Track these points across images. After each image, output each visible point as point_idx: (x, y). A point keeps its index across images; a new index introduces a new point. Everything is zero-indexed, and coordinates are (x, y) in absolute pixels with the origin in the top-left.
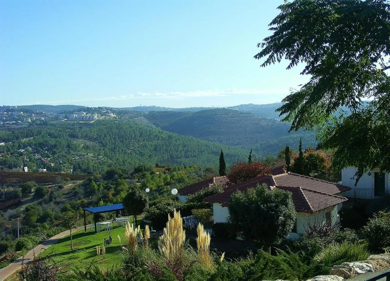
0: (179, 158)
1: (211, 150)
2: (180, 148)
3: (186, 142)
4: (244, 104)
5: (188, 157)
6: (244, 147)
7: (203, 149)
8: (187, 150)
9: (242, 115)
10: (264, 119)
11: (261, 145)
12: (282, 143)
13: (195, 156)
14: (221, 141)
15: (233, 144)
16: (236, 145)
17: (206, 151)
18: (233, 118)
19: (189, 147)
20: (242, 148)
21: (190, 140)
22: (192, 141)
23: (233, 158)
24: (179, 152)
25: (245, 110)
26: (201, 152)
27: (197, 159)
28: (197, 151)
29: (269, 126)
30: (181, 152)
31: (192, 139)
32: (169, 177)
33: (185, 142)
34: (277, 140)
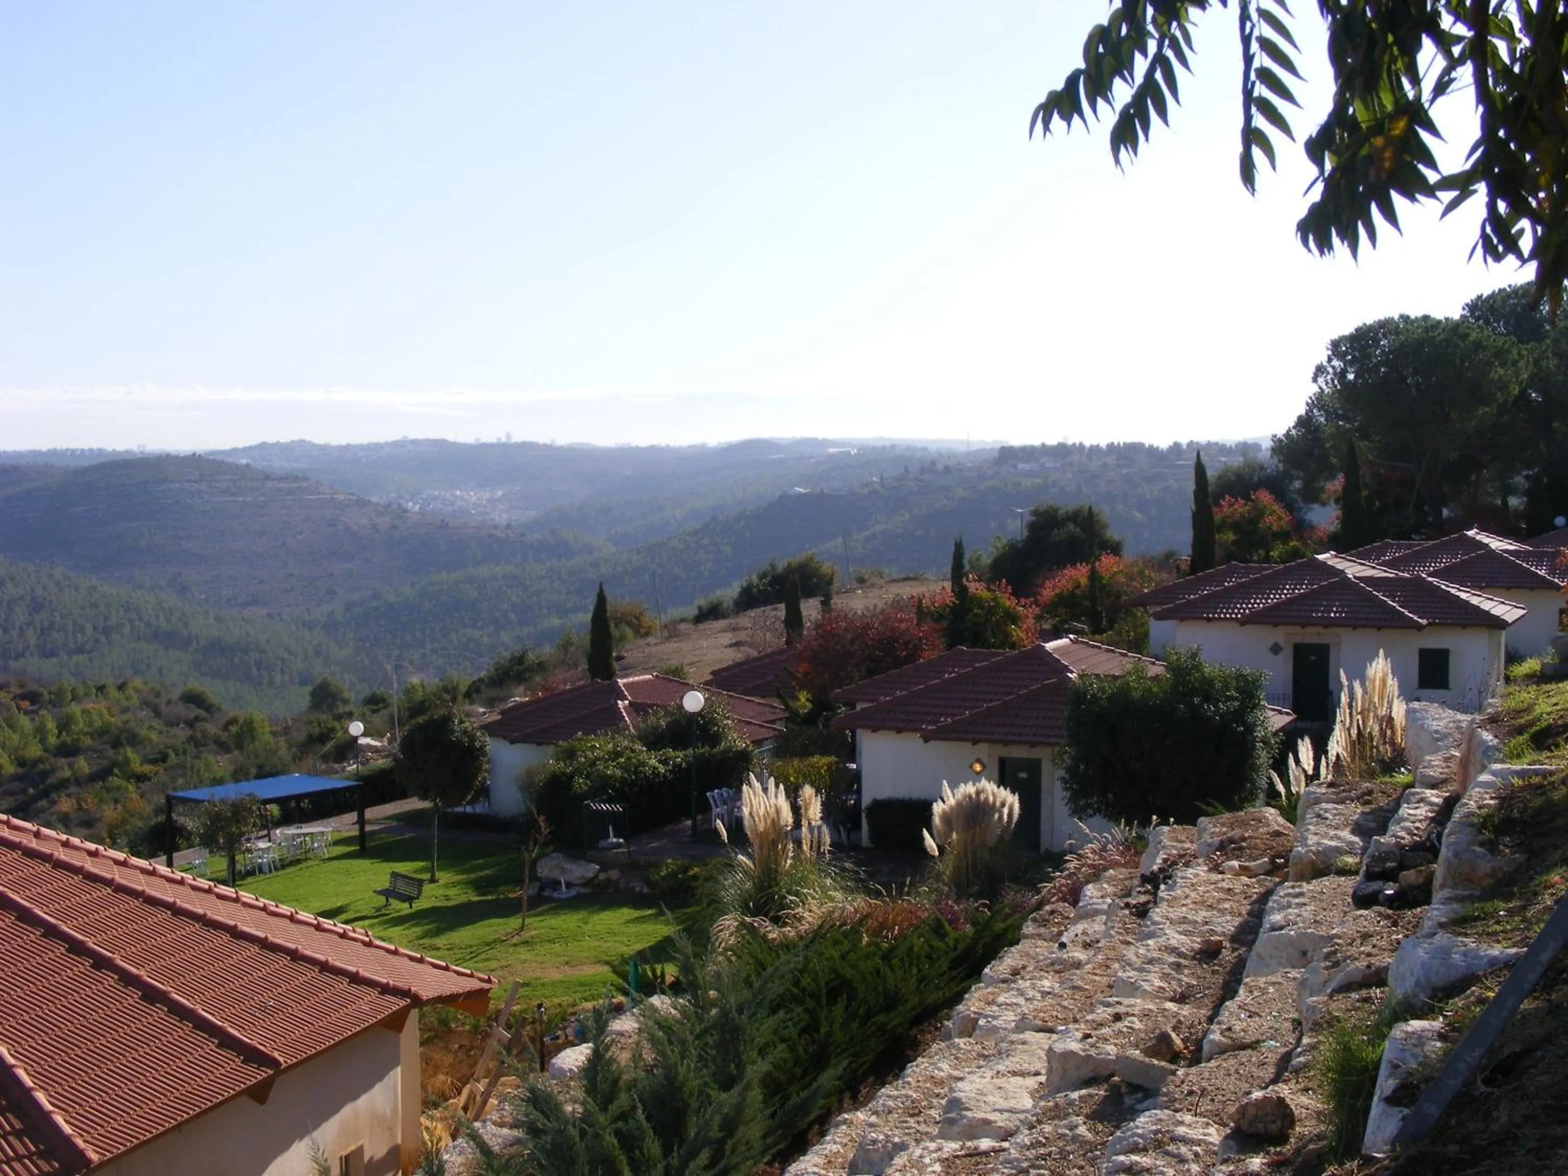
0: (13, 654)
1: (148, 625)
2: (20, 615)
3: (44, 588)
4: (272, 440)
5: (52, 654)
6: (279, 615)
7: (113, 621)
8: (46, 624)
9: (270, 484)
10: (361, 503)
11: (348, 607)
12: (434, 602)
13: (80, 650)
14: (183, 591)
15: (233, 602)
16: (245, 605)
17: (127, 629)
18: (233, 495)
19: (56, 610)
20: (270, 616)
21: (58, 583)
22: (69, 586)
23: (237, 660)
24: (14, 633)
25: (279, 465)
26: (107, 631)
27: (91, 660)
28: (89, 628)
29: (378, 531)
30: (21, 629)
31: (67, 578)
32: (51, 725)
33: (39, 592)
34: (413, 586)
